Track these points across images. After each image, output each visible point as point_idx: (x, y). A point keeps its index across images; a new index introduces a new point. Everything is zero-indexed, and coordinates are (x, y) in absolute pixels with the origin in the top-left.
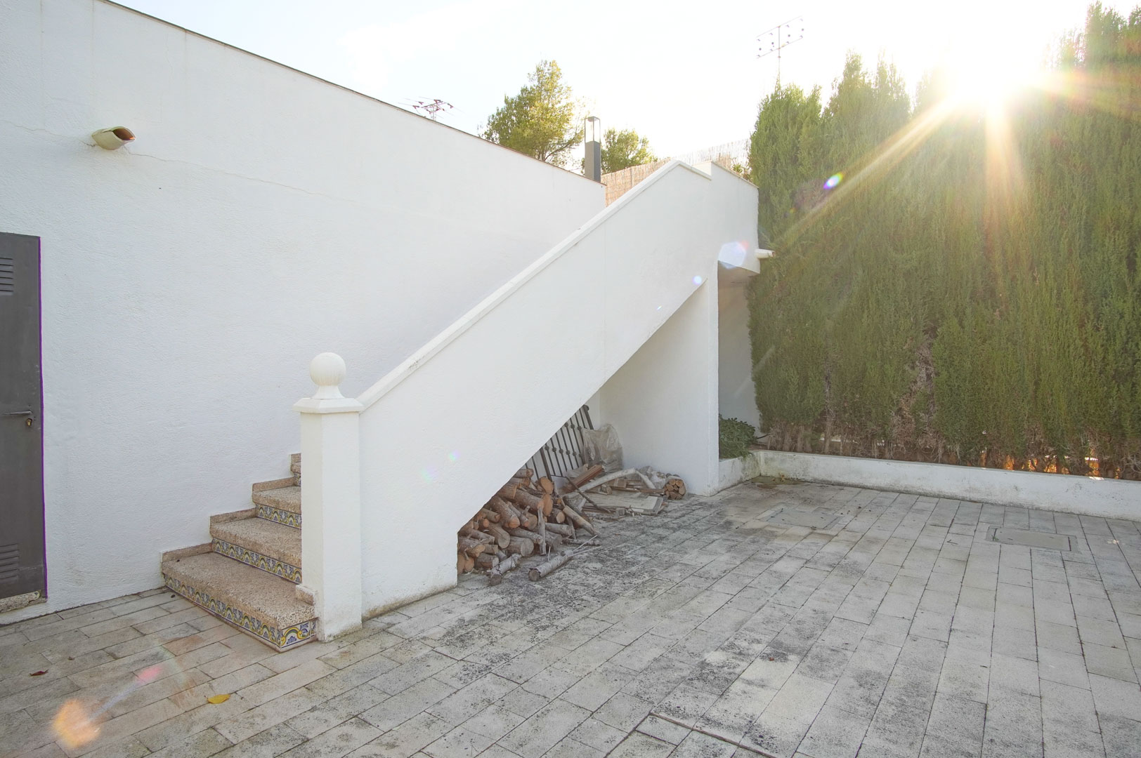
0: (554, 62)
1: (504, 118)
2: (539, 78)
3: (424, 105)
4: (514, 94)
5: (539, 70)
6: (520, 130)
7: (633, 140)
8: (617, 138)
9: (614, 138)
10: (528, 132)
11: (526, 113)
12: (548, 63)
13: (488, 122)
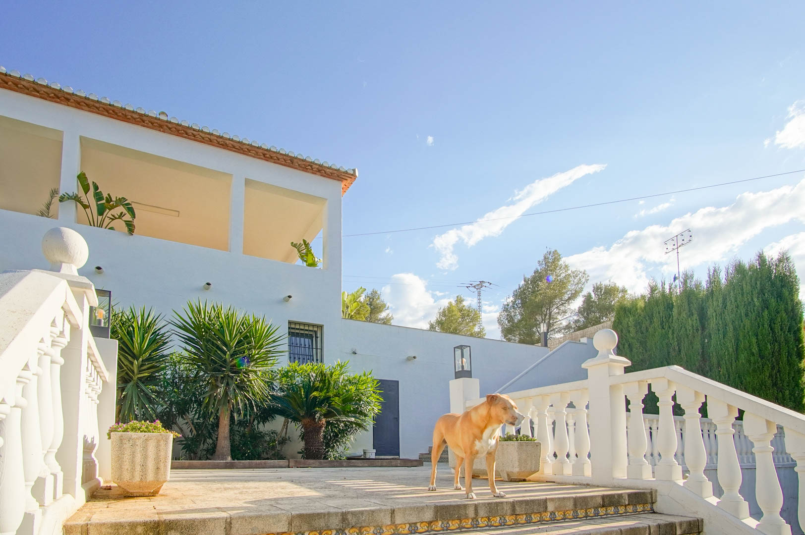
0: (556, 251)
1: (524, 290)
2: (546, 263)
3: (473, 285)
4: (530, 275)
5: (545, 258)
6: (533, 298)
7: (614, 291)
8: (603, 291)
9: (601, 292)
10: (539, 298)
11: (538, 285)
12: (552, 252)
13: (513, 294)
